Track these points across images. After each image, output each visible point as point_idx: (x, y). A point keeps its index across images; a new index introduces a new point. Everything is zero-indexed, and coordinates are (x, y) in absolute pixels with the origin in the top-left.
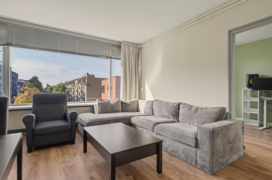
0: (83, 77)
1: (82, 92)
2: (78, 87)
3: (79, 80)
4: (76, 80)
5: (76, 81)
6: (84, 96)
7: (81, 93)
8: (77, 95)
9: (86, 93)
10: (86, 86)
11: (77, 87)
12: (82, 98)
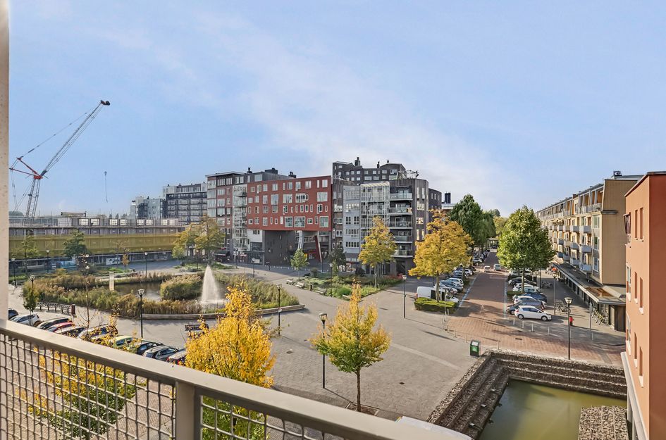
0: (592, 188)
1: (590, 235)
2: (578, 218)
3: (585, 198)
4: (575, 196)
5: (576, 201)
6: (596, 247)
7: (586, 236)
8: (576, 241)
9: (600, 238)
10: (600, 216)
11: (576, 219)
12: (590, 254)
